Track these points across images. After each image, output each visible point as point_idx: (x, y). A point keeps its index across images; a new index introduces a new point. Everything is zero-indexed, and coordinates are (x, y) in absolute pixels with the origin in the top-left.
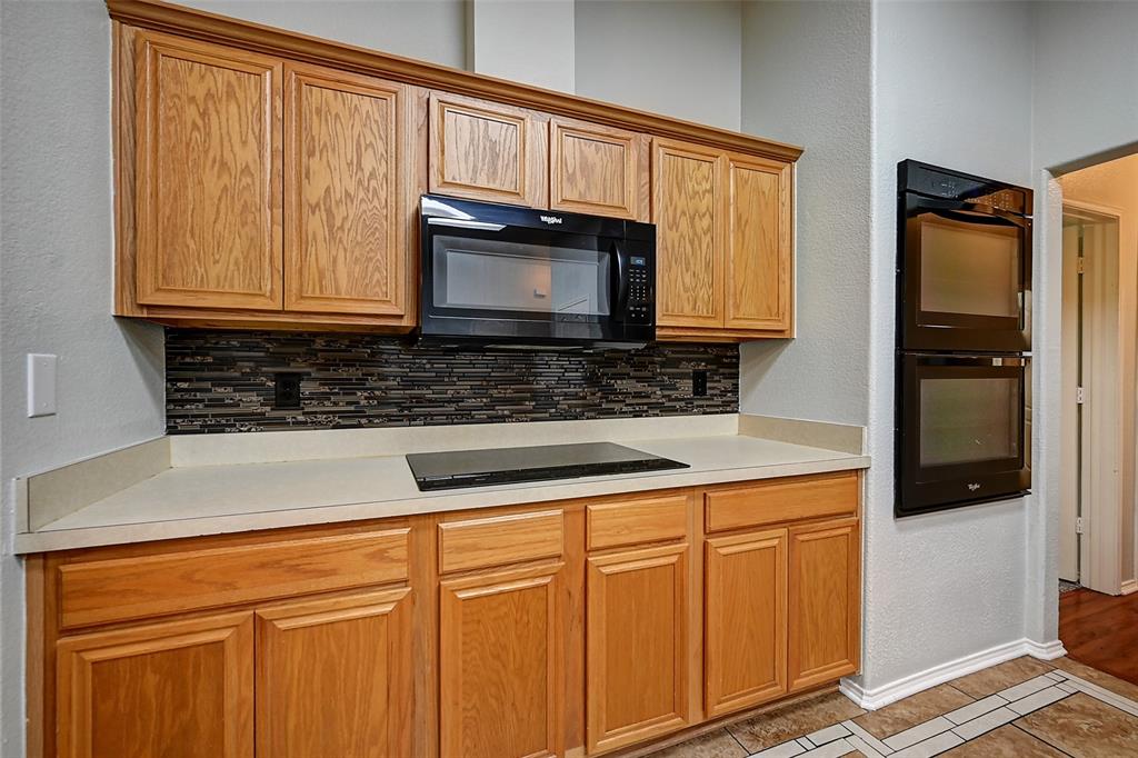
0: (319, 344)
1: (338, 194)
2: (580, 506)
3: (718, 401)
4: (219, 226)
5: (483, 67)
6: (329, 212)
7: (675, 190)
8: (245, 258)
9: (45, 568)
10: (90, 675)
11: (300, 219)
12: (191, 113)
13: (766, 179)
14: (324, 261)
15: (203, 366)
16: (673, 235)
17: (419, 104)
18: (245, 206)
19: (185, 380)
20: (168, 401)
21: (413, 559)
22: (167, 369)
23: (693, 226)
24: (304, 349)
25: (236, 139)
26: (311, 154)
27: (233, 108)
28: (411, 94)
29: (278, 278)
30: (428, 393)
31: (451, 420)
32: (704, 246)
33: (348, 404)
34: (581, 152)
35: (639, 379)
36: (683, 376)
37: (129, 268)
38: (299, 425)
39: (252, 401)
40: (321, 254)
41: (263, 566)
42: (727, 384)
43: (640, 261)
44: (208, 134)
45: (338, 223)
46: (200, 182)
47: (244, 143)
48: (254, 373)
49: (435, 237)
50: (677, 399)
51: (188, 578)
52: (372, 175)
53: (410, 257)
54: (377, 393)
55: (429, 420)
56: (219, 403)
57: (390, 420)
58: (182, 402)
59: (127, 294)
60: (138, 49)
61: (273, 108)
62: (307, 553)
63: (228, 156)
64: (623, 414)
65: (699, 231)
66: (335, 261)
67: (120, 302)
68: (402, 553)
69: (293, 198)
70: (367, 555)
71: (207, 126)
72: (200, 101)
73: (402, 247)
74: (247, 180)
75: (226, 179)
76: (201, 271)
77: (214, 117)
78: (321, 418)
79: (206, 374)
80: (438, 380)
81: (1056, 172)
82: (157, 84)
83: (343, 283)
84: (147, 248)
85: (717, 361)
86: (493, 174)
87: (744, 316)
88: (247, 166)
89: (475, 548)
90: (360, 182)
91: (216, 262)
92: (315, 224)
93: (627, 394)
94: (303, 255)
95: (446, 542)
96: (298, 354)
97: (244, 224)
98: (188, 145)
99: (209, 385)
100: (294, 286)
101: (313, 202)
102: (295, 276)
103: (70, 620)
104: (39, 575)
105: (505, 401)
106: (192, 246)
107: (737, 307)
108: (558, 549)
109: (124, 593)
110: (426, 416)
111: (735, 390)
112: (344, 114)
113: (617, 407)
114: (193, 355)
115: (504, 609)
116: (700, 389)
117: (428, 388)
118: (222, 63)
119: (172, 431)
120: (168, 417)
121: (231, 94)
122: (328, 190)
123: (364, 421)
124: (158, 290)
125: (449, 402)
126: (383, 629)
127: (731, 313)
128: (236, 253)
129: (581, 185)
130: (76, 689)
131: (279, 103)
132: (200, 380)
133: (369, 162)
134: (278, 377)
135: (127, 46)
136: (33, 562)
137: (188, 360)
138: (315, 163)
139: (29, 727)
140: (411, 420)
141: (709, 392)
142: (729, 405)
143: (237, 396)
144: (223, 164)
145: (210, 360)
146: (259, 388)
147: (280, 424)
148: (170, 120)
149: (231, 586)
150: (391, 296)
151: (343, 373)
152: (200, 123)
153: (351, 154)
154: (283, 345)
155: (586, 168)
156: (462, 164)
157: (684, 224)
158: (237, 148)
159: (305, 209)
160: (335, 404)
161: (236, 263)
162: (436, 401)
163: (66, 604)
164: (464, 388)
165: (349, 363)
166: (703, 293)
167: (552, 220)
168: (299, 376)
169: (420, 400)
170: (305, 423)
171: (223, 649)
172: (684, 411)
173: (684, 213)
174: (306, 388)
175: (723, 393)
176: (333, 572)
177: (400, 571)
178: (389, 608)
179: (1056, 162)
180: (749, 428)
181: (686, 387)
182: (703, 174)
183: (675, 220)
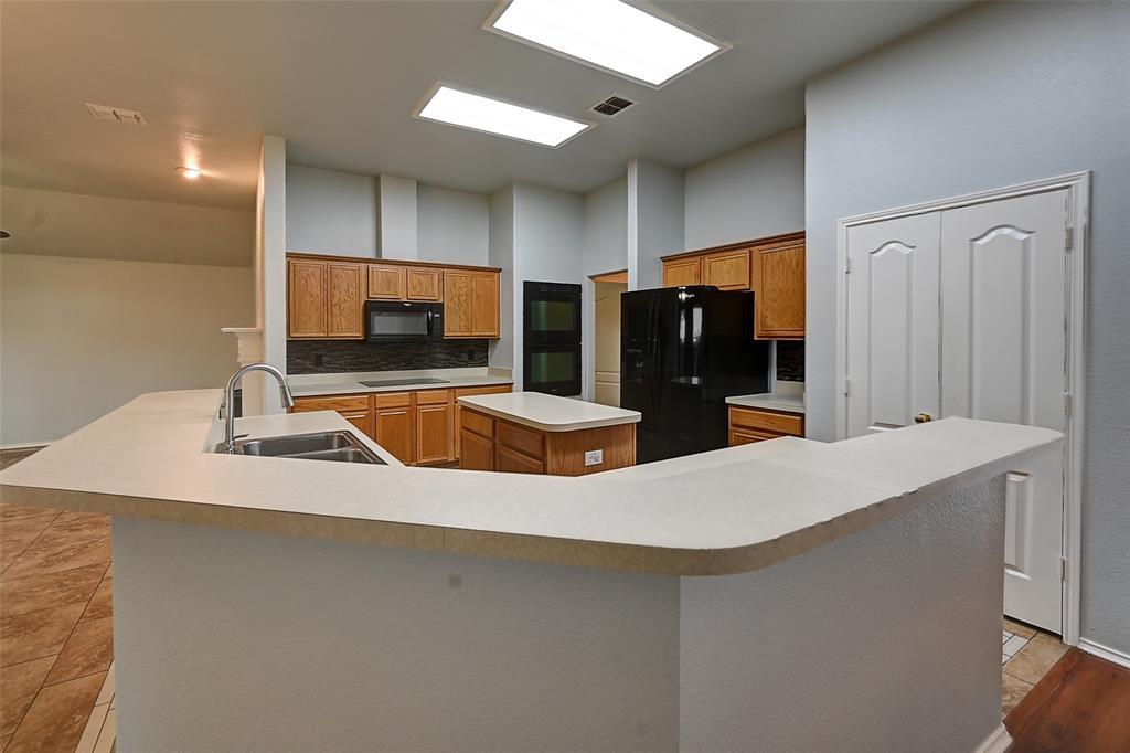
0: (329, 344)
1: (342, 300)
2: (414, 392)
3: (479, 362)
4: (310, 313)
5: (384, 257)
6: (340, 306)
7: (452, 289)
11: (331, 309)
12: (303, 282)
13: (487, 280)
14: (338, 320)
16: (451, 304)
17: (365, 270)
18: (317, 307)
21: (369, 403)
23: (459, 300)
24: (323, 346)
26: (335, 289)
28: (362, 265)
29: (326, 328)
30: (365, 360)
31: (373, 370)
32: (464, 306)
33: (339, 364)
34: (418, 278)
35: (446, 354)
36: (463, 352)
37: (288, 326)
38: (324, 372)
39: (308, 364)
42: (484, 355)
43: (438, 315)
45: (342, 309)
46: (305, 301)
47: (317, 288)
48: (308, 354)
49: (369, 313)
50: (462, 362)
52: (352, 293)
53: (363, 318)
54: (348, 360)
55: (365, 370)
56: (298, 365)
57: (352, 371)
59: (287, 334)
60: (290, 265)
65: (461, 301)
66: (341, 320)
69: (330, 303)
70: (357, 402)
74: (317, 299)
75: (312, 299)
76: (306, 326)
77: (309, 281)
80: (369, 356)
81: (588, 279)
82: (295, 275)
83: (344, 328)
84: (292, 320)
85: (480, 346)
86: (389, 289)
87: (479, 332)
88: (317, 295)
89: (385, 402)
90: (348, 296)
92: (336, 310)
93: (441, 360)
94: (332, 319)
97: (316, 311)
98: (302, 290)
100: (330, 329)
101: (335, 303)
102: (330, 326)
105: (393, 362)
106: (303, 319)
107: (476, 327)
108: (408, 404)
111: (487, 357)
112: (344, 275)
113: (437, 364)
116: (471, 357)
118: (310, 265)
121: (313, 274)
122: (339, 299)
123: (344, 370)
124: (295, 333)
125: (373, 363)
126: (362, 422)
127: (474, 329)
129: (418, 290)
133: (351, 289)
134: (315, 355)
138: (335, 291)
140: (359, 370)
141: (475, 359)
142: (485, 364)
143: (303, 362)
144: (312, 295)
146: (310, 360)
148: (298, 284)
150: (356, 331)
151: (337, 354)
152: (305, 284)
153: (346, 287)
155: (420, 283)
156: (379, 287)
157: (456, 299)
158: (315, 289)
159: (333, 305)
160: (335, 365)
161: (315, 323)
162: (369, 363)
166: (463, 324)
167: (408, 305)
168: (322, 356)
169: (363, 363)
172: (464, 366)
173: (455, 295)
174: (325, 359)
175: (482, 358)
176: (350, 406)
177: (367, 407)
178: (363, 416)
179: (588, 276)
180: (491, 373)
181: (465, 357)
182: (462, 280)
183: (452, 300)
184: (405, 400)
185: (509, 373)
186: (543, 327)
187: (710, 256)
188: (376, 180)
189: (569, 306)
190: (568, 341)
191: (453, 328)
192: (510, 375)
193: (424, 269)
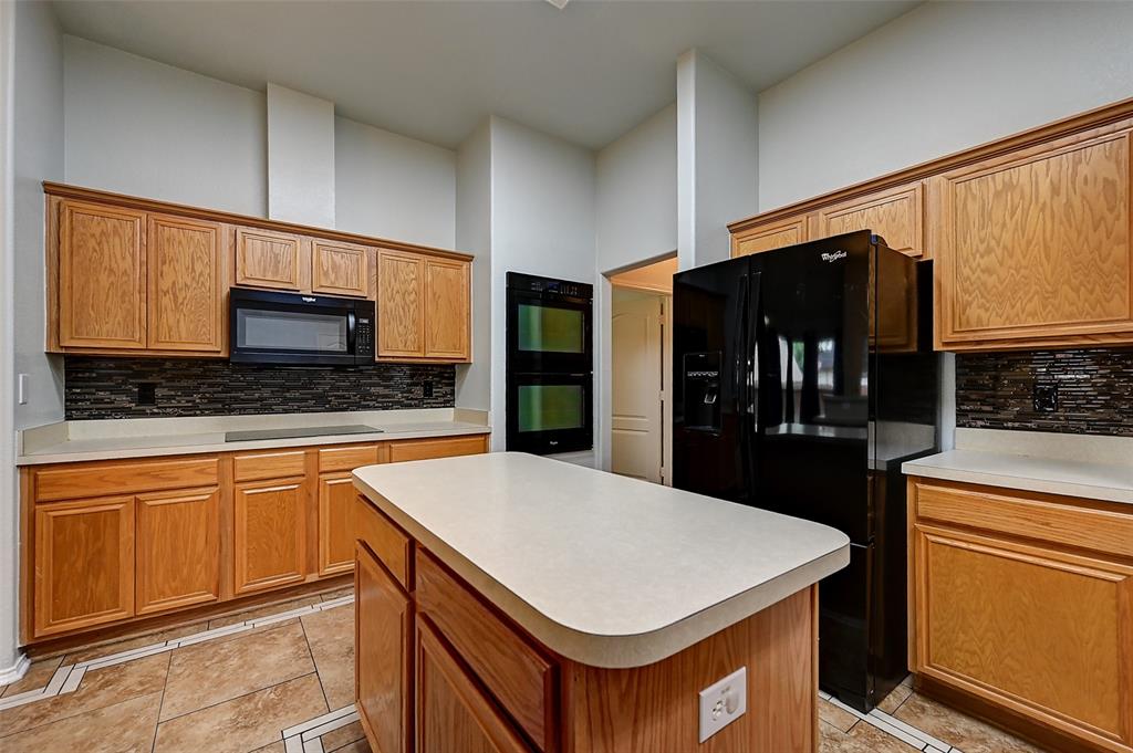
0: (168, 365)
1: (180, 284)
2: (315, 450)
3: (441, 400)
4: (108, 304)
5: (275, 215)
6: (174, 294)
7: (393, 280)
8: (125, 320)
9: (29, 474)
10: (52, 523)
11: (157, 299)
13: (451, 272)
14: (171, 321)
15: (90, 379)
16: (390, 305)
17: (230, 234)
18: (124, 293)
19: (78, 388)
20: (66, 401)
21: (220, 472)
22: (66, 381)
23: (404, 299)
24: (156, 369)
25: (119, 257)
26: (164, 263)
27: (117, 240)
28: (225, 228)
29: (144, 332)
30: (242, 395)
31: (258, 411)
32: (412, 310)
33: (187, 402)
34: (332, 258)
35: (387, 387)
36: (416, 384)
37: (55, 326)
38: (154, 415)
39: (123, 400)
40: (169, 318)
41: (139, 475)
42: (448, 389)
43: (366, 321)
44: (102, 254)
45: (180, 300)
46: (97, 280)
47: (124, 258)
48: (124, 383)
49: (238, 310)
50: (412, 399)
51: (101, 479)
52: (201, 274)
53: (224, 318)
54: (208, 395)
55: (242, 411)
56: (101, 401)
57: (217, 412)
58: (76, 401)
59: (53, 340)
60: (61, 210)
61: (141, 239)
62: (162, 469)
63: (114, 265)
64: (375, 408)
65: (408, 302)
66: (178, 321)
67: (49, 345)
68: (214, 470)
69: (152, 287)
70: (196, 471)
71: (102, 250)
72: (97, 236)
73: (219, 313)
74: (125, 278)
75: (112, 278)
76: (97, 328)
77: (105, 244)
78: (168, 410)
79: (93, 384)
80: (249, 387)
81: (607, 275)
82: (72, 229)
83: (184, 335)
84: (65, 315)
85: (441, 375)
86: (276, 272)
88: (126, 271)
89: (255, 469)
90: (193, 278)
91: (107, 323)
92: (166, 301)
93: (379, 396)
94: (159, 318)
95: (238, 466)
96: (153, 372)
97: (123, 302)
98: (90, 260)
99: (94, 390)
100: (153, 335)
101: (165, 289)
102: (154, 331)
103: (42, 497)
104: (26, 477)
105: (294, 400)
106: (92, 313)
107: (434, 345)
108: (301, 471)
109: (69, 485)
110: (240, 409)
111: (453, 393)
112: (184, 242)
113: (371, 404)
114: (84, 372)
115: (270, 500)
116: (428, 393)
117: (242, 391)
118: (110, 215)
119: (69, 418)
120: (66, 410)
121: (116, 231)
122: (174, 283)
123: (198, 412)
124: (72, 338)
125: (257, 400)
126: (204, 507)
127: (429, 348)
128: (119, 318)
129: (332, 277)
130: (44, 528)
131: (144, 236)
132: (87, 387)
133: (199, 267)
134: (140, 386)
135: (54, 207)
136: (23, 470)
137: (80, 375)
138: (165, 268)
139: (21, 546)
140: (230, 411)
141: (434, 395)
142: (448, 402)
143: (113, 397)
144: (111, 270)
145: (94, 375)
146: (127, 393)
147: (142, 414)
148: (80, 247)
149: (124, 484)
150: (213, 341)
151: (184, 383)
152: (97, 248)
153: (188, 261)
154: (142, 366)
155: (335, 267)
156: (257, 268)
157: (398, 298)
158: (119, 261)
159: (160, 293)
160: (179, 402)
161: (119, 323)
162: (248, 400)
163: (41, 489)
164: (266, 393)
165: (188, 377)
166: (411, 337)
167: (311, 299)
168: (154, 386)
169: (236, 400)
170: (158, 413)
171: (119, 514)
172: (417, 406)
173: (398, 292)
174: (159, 392)
175: (444, 396)
176: (177, 479)
177: (214, 480)
178: (207, 497)
179: (605, 270)
180: (459, 417)
181: (419, 391)
182: (410, 270)
183: (392, 298)
184: (296, 463)
185: (485, 418)
186: (536, 345)
187: (828, 209)
188: (263, 92)
189: (574, 316)
190: (574, 369)
191: (392, 343)
192: (485, 420)
193: (343, 244)
